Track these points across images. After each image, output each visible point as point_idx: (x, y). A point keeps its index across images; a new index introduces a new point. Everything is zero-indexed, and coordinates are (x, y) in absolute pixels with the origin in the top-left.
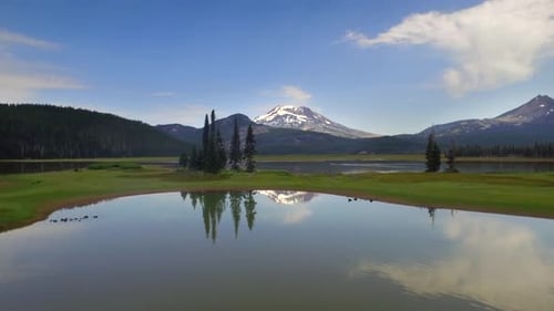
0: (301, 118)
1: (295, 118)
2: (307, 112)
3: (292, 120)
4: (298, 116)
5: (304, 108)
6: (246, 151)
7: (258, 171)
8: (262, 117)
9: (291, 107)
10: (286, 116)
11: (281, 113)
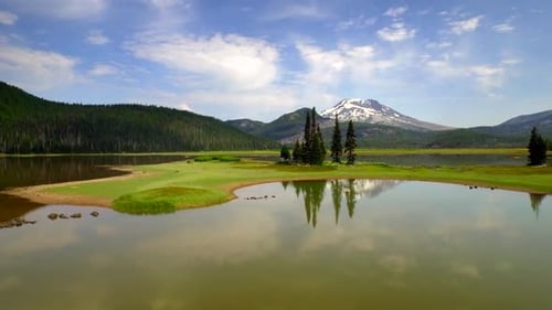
0: (368, 112)
1: (363, 111)
2: (375, 105)
3: (359, 114)
4: (365, 110)
5: (372, 101)
6: (347, 145)
7: (360, 163)
8: (328, 111)
9: (358, 100)
10: (352, 109)
11: (348, 106)
